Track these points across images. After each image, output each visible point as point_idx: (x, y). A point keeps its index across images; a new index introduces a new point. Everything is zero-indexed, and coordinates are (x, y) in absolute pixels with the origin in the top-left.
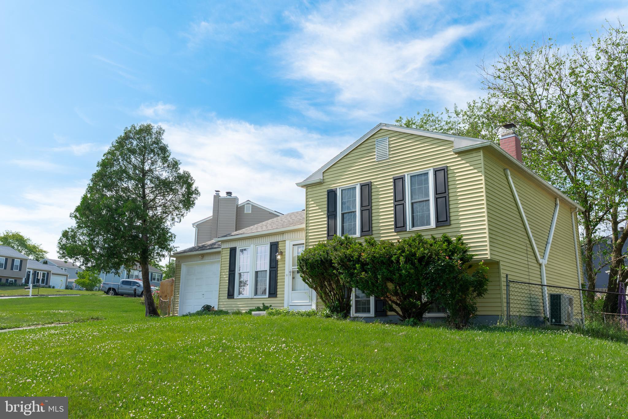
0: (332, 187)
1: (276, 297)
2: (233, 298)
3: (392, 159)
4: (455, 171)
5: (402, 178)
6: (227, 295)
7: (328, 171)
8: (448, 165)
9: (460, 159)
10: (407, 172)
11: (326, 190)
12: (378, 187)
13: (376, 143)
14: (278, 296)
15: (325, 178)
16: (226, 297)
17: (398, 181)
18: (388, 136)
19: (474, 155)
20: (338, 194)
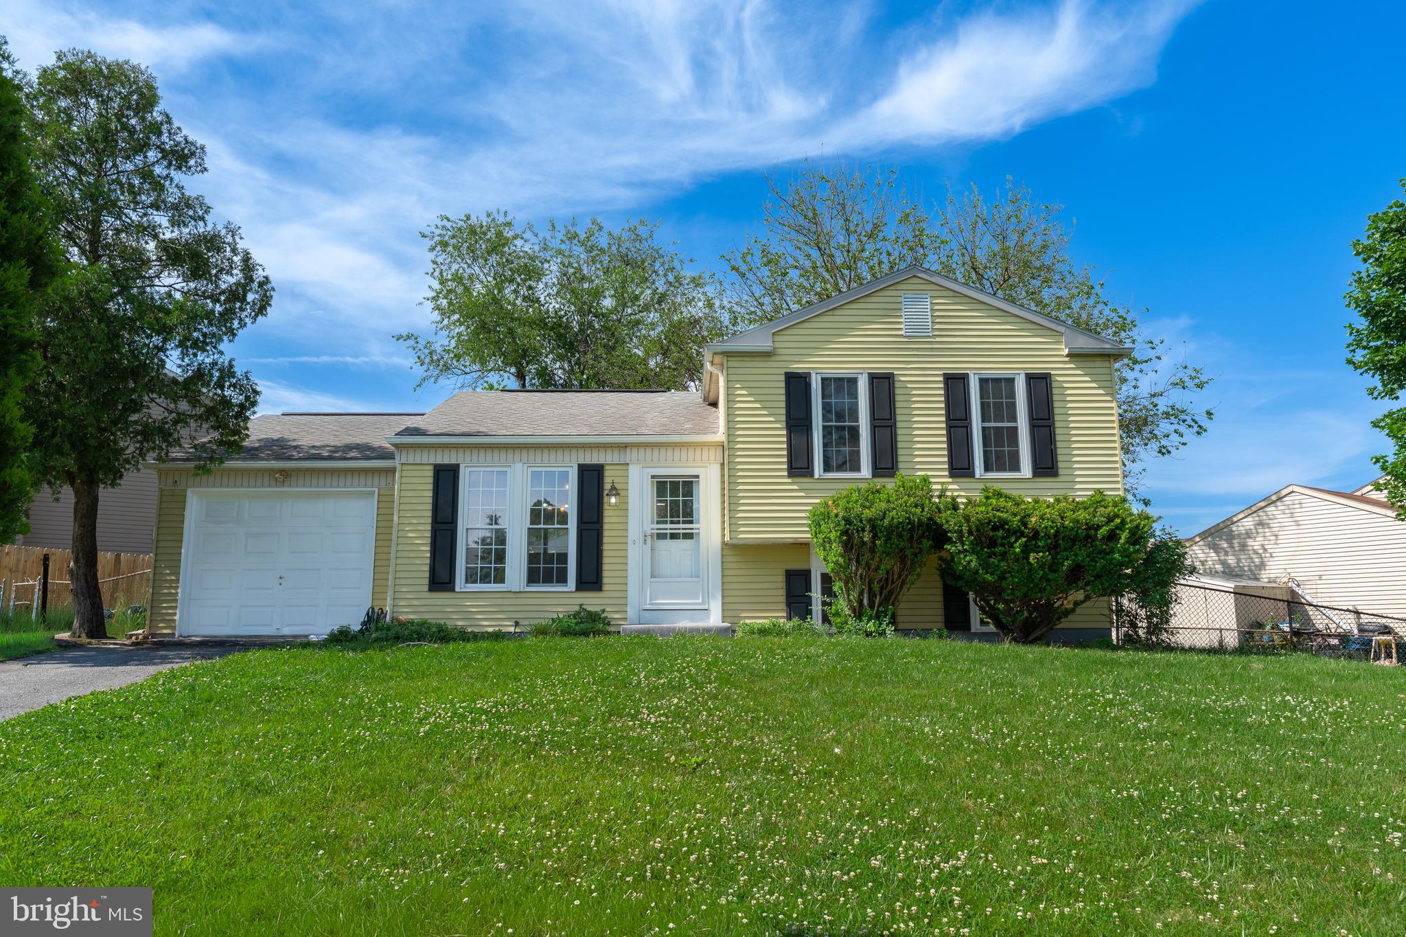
0: (798, 367)
1: (600, 589)
2: (453, 590)
3: (937, 339)
4: (1066, 385)
5: (963, 378)
6: (427, 582)
7: (785, 332)
8: (1052, 372)
9: (1072, 366)
10: (976, 368)
11: (783, 371)
12: (909, 386)
13: (902, 299)
14: (605, 587)
15: (778, 345)
16: (426, 588)
17: (955, 384)
18: (930, 293)
19: (1099, 364)
20: (814, 385)
